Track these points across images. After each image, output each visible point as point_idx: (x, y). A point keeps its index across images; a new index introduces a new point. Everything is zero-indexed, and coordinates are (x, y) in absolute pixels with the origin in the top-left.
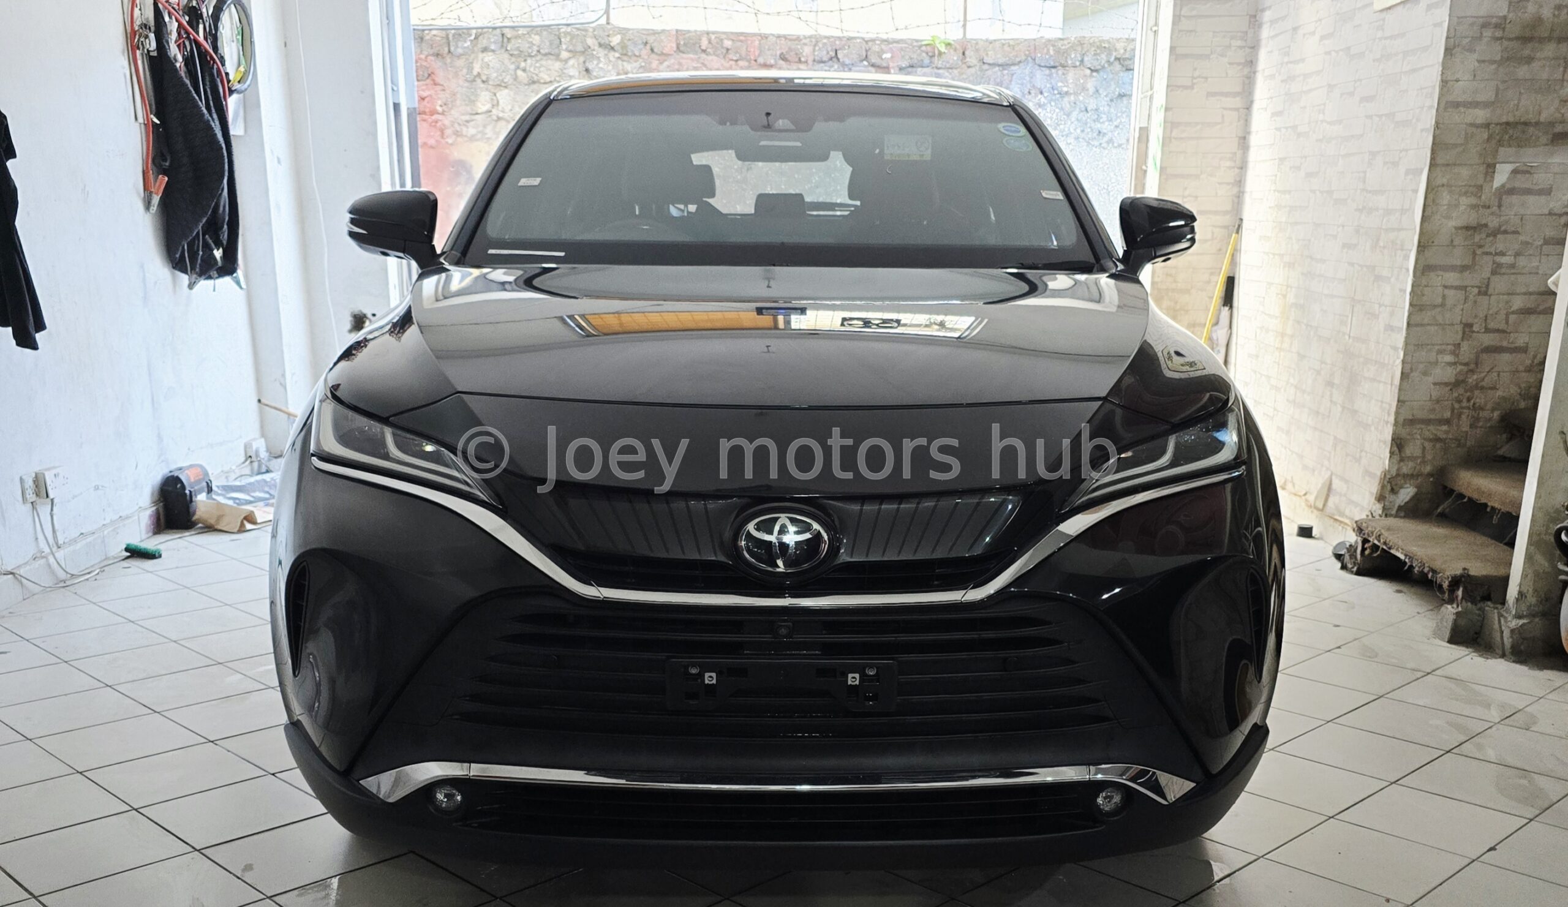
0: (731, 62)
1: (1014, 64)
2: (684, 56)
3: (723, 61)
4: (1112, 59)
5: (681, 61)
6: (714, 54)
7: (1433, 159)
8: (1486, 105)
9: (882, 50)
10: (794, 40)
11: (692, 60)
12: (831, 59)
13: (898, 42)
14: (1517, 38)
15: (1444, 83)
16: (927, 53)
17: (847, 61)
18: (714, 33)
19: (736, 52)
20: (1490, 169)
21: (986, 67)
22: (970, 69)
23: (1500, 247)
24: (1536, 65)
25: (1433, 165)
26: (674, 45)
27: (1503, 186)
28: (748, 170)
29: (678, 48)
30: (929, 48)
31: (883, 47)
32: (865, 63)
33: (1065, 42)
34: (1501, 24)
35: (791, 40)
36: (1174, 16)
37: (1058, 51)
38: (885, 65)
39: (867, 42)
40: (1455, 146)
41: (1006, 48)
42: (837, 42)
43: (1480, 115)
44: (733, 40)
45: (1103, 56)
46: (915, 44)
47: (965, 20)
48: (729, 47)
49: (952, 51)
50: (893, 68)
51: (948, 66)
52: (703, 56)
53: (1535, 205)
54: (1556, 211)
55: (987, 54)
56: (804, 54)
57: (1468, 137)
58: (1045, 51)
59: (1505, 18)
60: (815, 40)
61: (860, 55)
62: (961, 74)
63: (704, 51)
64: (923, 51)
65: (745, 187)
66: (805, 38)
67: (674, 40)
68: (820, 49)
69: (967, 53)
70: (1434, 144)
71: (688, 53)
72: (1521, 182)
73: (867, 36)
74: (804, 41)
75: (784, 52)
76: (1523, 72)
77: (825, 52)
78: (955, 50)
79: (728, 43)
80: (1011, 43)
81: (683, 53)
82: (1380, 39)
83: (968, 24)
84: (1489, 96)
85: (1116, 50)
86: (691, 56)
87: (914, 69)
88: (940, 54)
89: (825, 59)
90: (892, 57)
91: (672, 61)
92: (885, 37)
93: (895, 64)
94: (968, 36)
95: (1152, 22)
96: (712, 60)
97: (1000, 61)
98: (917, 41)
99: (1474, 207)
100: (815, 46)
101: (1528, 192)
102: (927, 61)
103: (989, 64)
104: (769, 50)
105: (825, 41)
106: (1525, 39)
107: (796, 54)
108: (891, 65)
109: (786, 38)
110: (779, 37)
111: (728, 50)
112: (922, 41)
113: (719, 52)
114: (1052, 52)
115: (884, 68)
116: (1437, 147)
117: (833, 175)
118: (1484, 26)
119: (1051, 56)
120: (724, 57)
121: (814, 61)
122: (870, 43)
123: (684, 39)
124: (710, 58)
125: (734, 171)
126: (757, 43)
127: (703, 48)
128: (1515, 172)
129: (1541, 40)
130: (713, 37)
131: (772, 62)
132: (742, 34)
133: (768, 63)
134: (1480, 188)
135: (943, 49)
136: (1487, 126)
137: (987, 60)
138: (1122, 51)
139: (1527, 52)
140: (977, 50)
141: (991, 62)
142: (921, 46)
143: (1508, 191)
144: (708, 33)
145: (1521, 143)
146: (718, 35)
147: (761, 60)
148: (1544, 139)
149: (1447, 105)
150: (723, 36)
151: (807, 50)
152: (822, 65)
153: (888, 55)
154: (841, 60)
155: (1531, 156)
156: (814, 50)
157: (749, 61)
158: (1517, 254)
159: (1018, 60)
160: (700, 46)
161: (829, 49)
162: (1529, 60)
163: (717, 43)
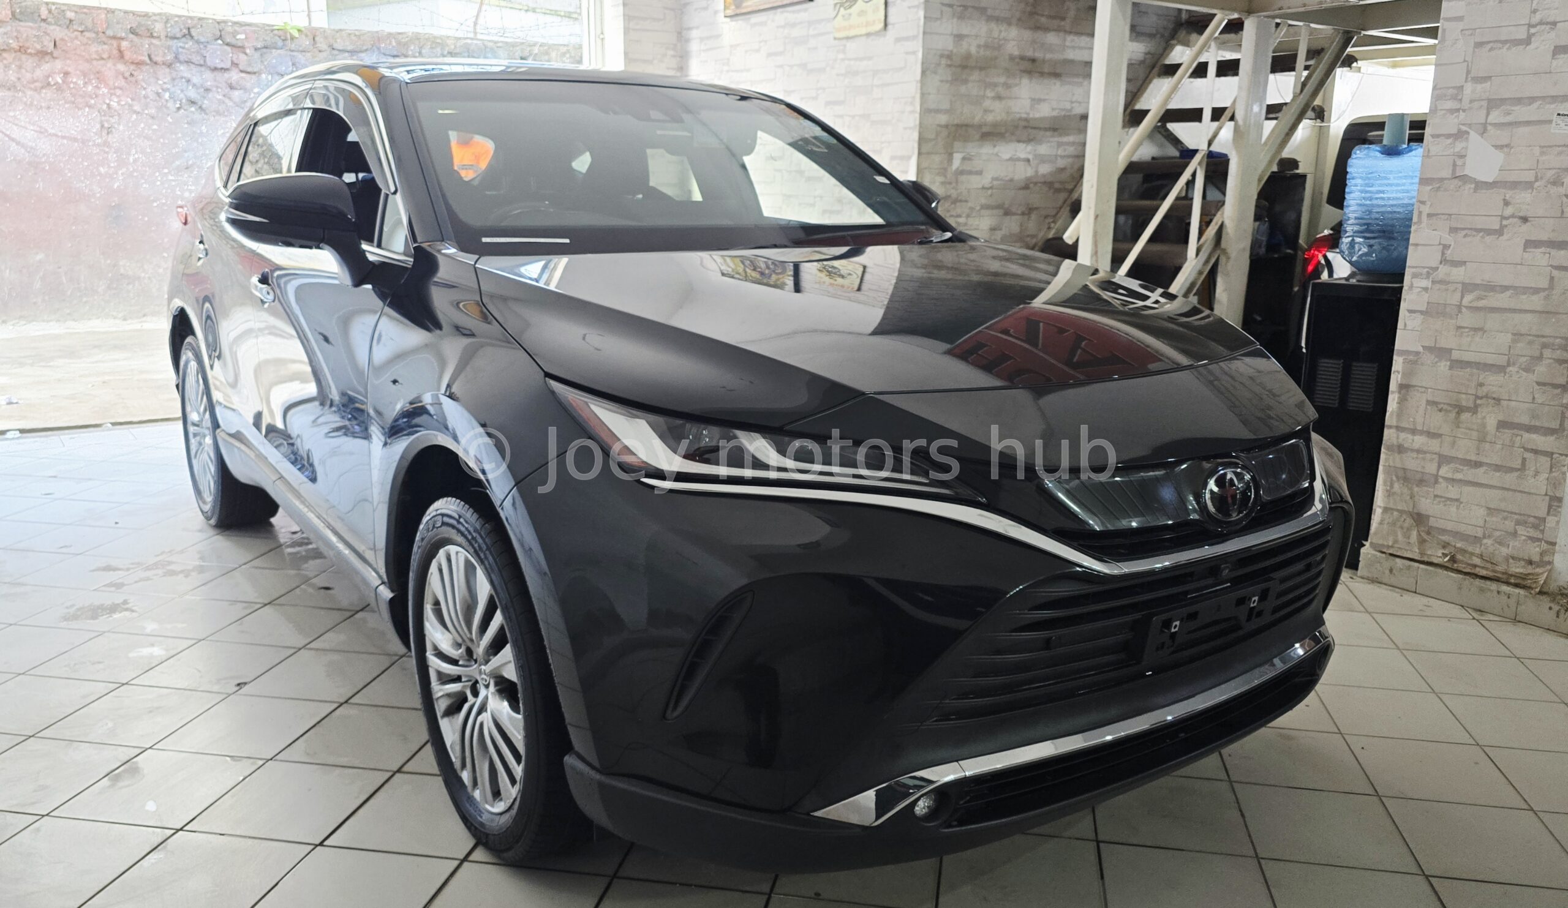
0: (76, 33)
1: (361, 52)
2: (21, 23)
3: (66, 31)
4: (446, 53)
5: (19, 28)
6: (56, 24)
7: (919, 149)
8: (946, 112)
9: (235, 31)
10: (144, 16)
11: (31, 28)
12: (184, 36)
13: (249, 25)
14: (960, 66)
15: (923, 95)
16: (280, 37)
17: (202, 40)
18: (54, 4)
19: (81, 24)
20: (950, 156)
21: (335, 52)
22: (321, 54)
23: (959, 211)
24: (970, 85)
25: (920, 154)
26: (9, 13)
27: (958, 169)
28: (108, 133)
29: (13, 14)
30: (281, 33)
31: (237, 28)
32: (220, 42)
33: (405, 36)
34: (949, 57)
35: (140, 16)
36: (624, 28)
37: (399, 43)
38: (240, 44)
39: (218, 23)
40: (931, 140)
41: (353, 38)
42: (189, 21)
43: (943, 119)
44: (76, 12)
45: (439, 50)
46: (267, 28)
47: (309, 11)
48: (73, 18)
49: (303, 36)
50: (249, 48)
51: (301, 49)
52: (43, 24)
53: (975, 182)
54: (986, 186)
55: (336, 42)
56: (156, 30)
57: (937, 134)
58: (388, 42)
59: (951, 51)
60: (167, 19)
61: (214, 35)
62: (314, 57)
63: (44, 20)
64: (275, 35)
65: (107, 150)
66: (155, 15)
67: (9, 7)
68: (172, 26)
69: (316, 39)
70: (920, 139)
71: (25, 21)
72: (967, 167)
73: (219, 18)
74: (154, 18)
75: (134, 26)
76: (963, 89)
77: (178, 30)
78: (306, 36)
79: (70, 15)
80: (357, 33)
81: (20, 21)
82: (843, 60)
83: (312, 14)
84: (946, 105)
85: (447, 45)
86: (31, 24)
87: (268, 50)
88: (292, 38)
89: (178, 35)
90: (246, 38)
91: (9, 28)
92: (235, 19)
93: (250, 45)
94: (314, 25)
95: (599, 32)
96: (54, 30)
97: (349, 48)
98: (268, 25)
99: (943, 183)
100: (166, 22)
101: (970, 173)
102: (280, 43)
103: (339, 50)
104: (118, 23)
105: (176, 19)
106: (964, 67)
107: (148, 30)
108: (246, 44)
109: (134, 14)
110: (126, 12)
111: (71, 21)
112: (273, 26)
113: (61, 22)
114: (394, 44)
115: (239, 47)
116: (922, 140)
117: (200, 140)
118: (942, 56)
119: (393, 47)
120: (68, 27)
121: (167, 37)
122: (223, 24)
123: (20, 7)
124: (52, 27)
125: (92, 134)
126: (103, 16)
127: (43, 17)
128: (964, 159)
129: (973, 68)
130: (53, 8)
131: (123, 35)
132: (85, 7)
133: (119, 35)
134: (945, 169)
135: (296, 34)
136: (947, 126)
137: (336, 46)
138: (453, 47)
139: (964, 77)
140: (326, 38)
141: (341, 48)
142: (272, 31)
143: (960, 172)
144: (47, 4)
145: (966, 139)
146: (58, 6)
147: (110, 33)
148: (977, 137)
149: (926, 111)
150: (64, 8)
151: (158, 27)
152: (176, 41)
153: (242, 36)
154: (196, 38)
155: (972, 148)
156: (166, 27)
157: (97, 33)
158: (968, 216)
159: (365, 48)
160: (39, 16)
161: (182, 27)
162: (966, 81)
163: (59, 13)
